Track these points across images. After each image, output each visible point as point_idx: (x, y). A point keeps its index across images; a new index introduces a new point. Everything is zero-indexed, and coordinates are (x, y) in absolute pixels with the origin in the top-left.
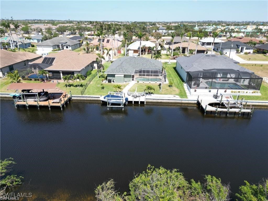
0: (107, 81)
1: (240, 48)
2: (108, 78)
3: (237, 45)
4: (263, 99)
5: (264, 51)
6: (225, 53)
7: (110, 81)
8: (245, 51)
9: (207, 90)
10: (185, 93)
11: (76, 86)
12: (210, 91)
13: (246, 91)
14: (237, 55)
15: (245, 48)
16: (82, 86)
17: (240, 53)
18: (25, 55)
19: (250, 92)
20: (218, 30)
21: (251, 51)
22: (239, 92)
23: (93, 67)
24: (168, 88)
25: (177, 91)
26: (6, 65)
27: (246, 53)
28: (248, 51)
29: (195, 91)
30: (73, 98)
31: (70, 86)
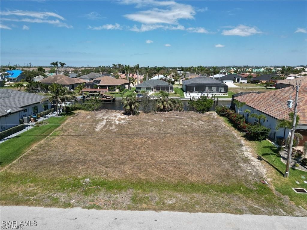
0: (136, 92)
1: (237, 79)
2: (136, 90)
3: (235, 77)
4: (229, 97)
5: (257, 81)
6: (225, 83)
7: (137, 92)
8: (240, 81)
9: (197, 94)
10: (184, 95)
11: (118, 94)
12: (198, 94)
13: (219, 94)
14: (235, 84)
15: (240, 79)
16: (120, 94)
17: (237, 83)
18: (78, 80)
19: (222, 95)
20: (231, 71)
21: (246, 81)
22: (215, 94)
23: (125, 88)
24: (174, 94)
25: (179, 95)
26: (71, 84)
27: (241, 83)
28: (243, 81)
29: (189, 94)
30: (116, 99)
31: (114, 94)
